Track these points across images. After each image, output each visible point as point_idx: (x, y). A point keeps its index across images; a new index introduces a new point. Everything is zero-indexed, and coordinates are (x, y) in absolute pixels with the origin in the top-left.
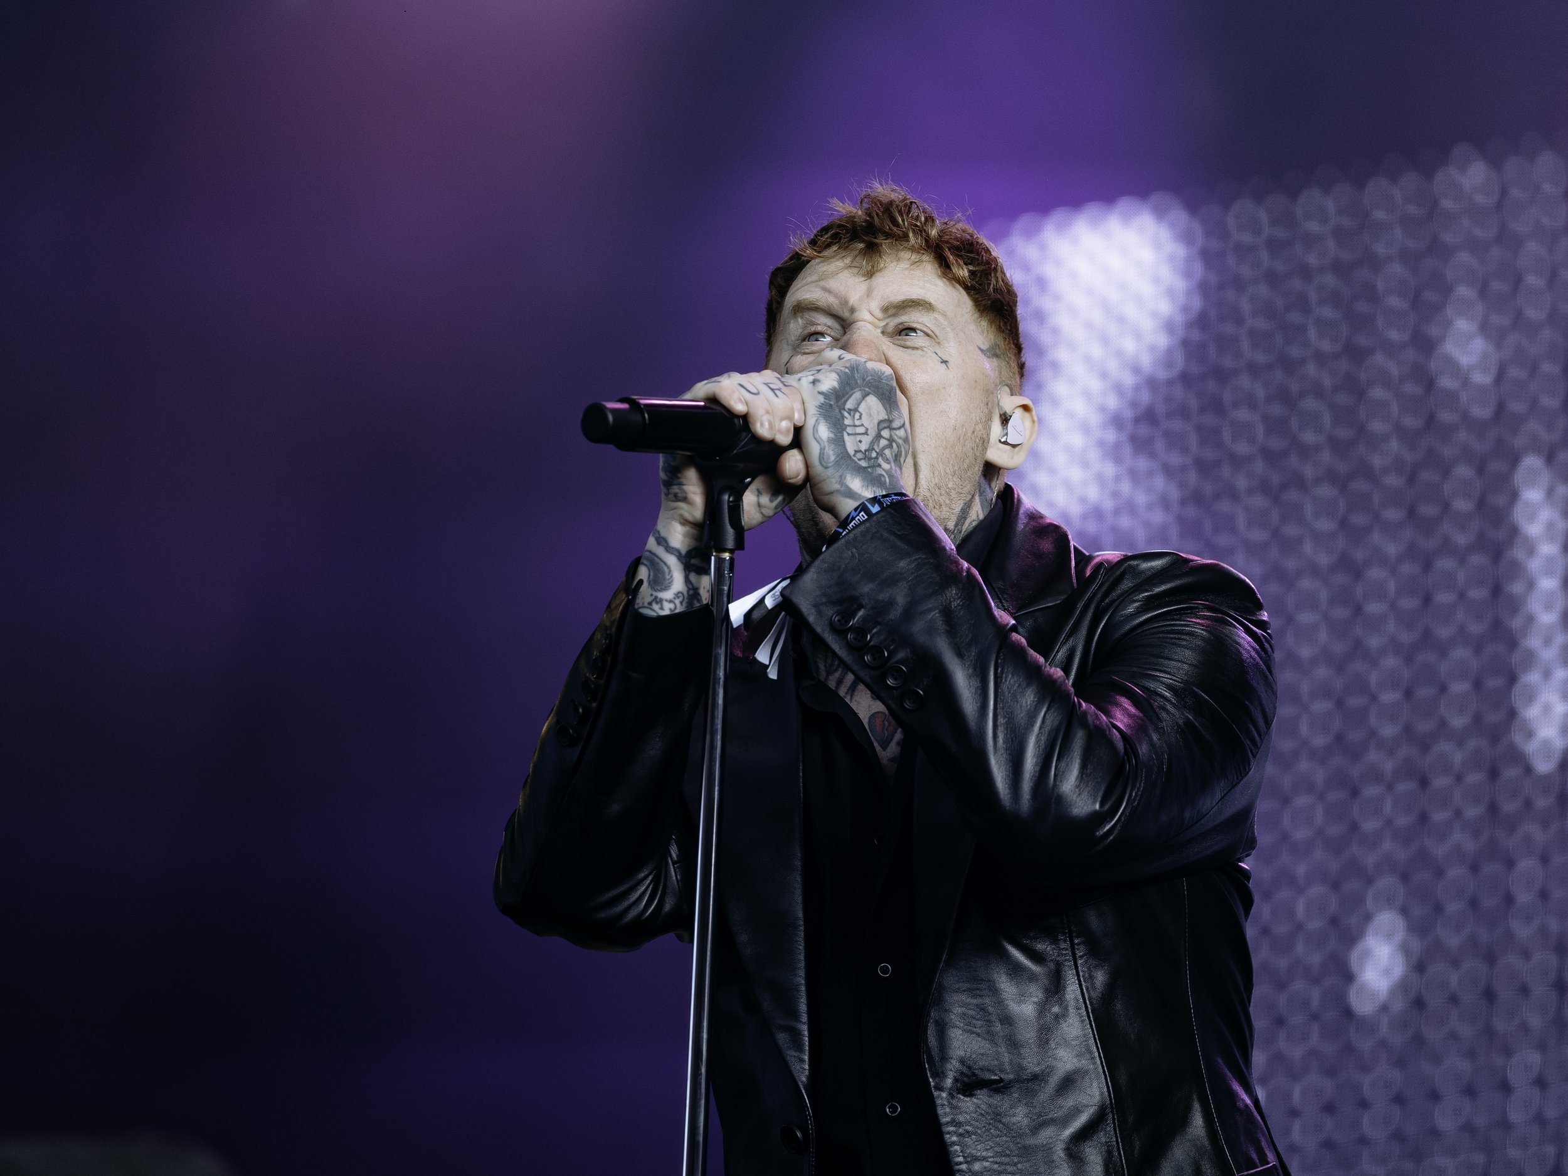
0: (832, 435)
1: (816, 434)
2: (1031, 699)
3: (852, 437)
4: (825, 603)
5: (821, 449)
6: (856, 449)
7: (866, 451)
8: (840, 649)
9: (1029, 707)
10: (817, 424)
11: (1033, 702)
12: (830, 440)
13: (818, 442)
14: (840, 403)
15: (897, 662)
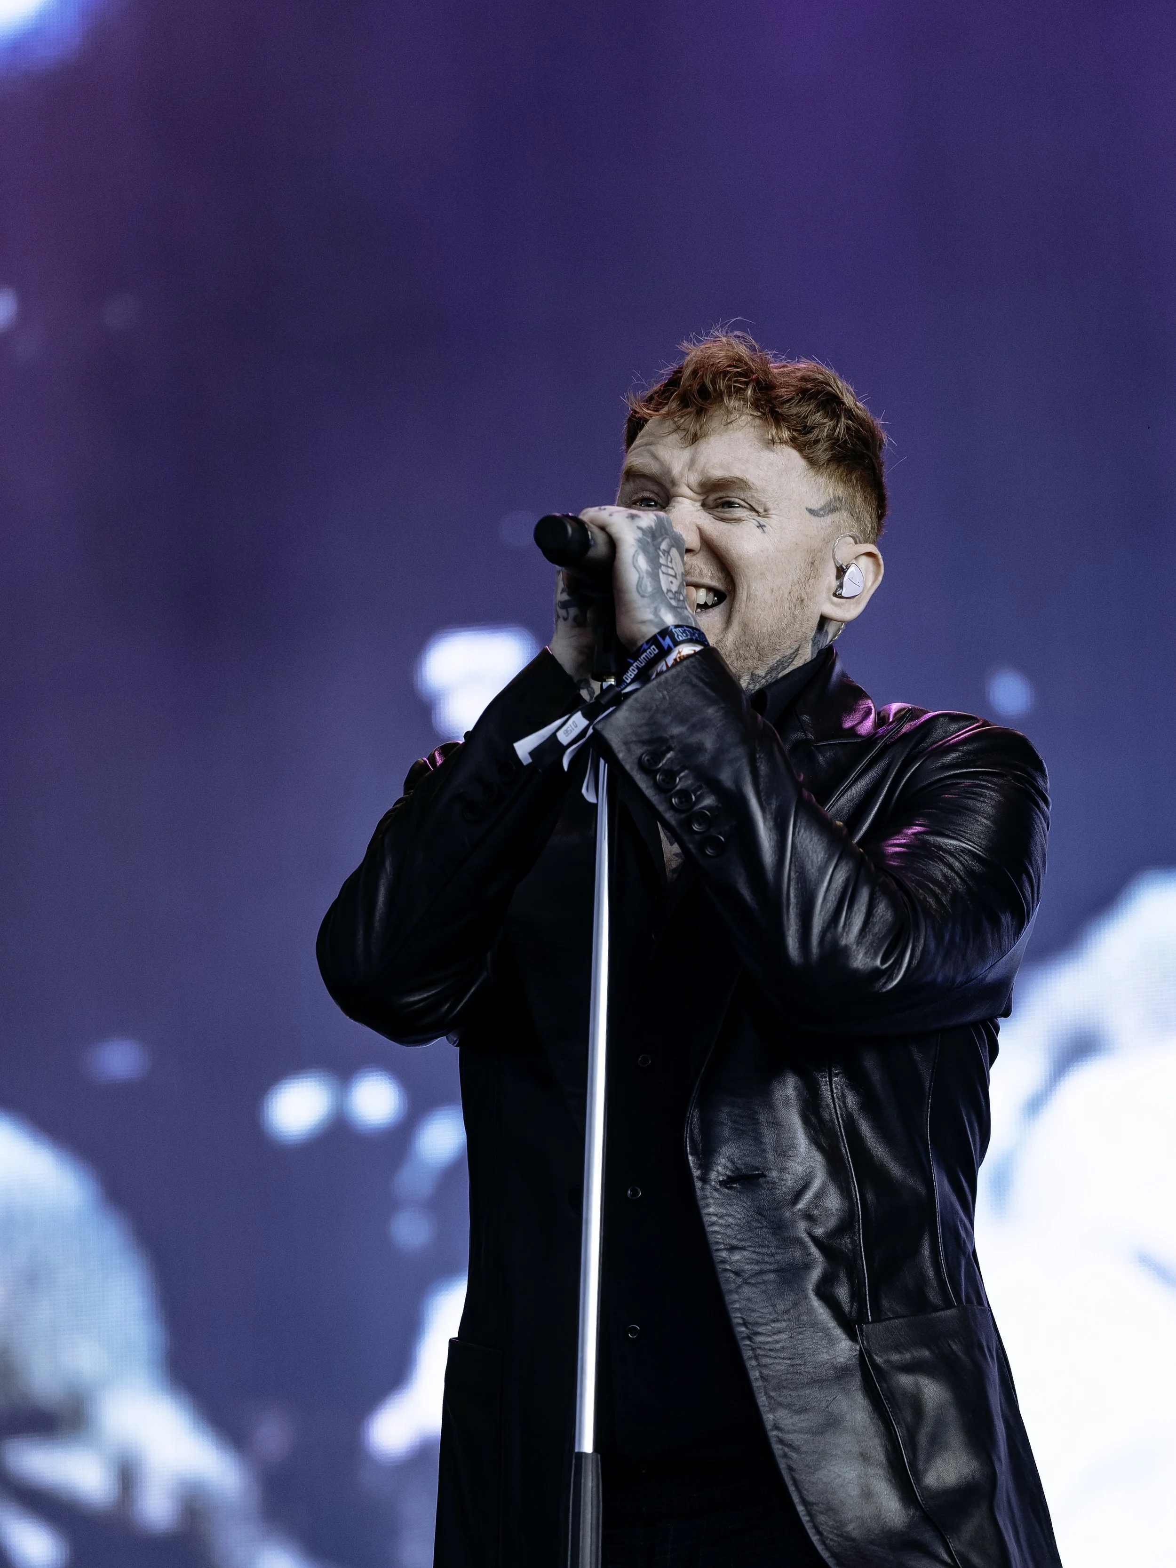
0: (650, 569)
1: (635, 562)
2: (822, 855)
3: (665, 576)
4: (635, 742)
5: (639, 578)
6: (669, 588)
7: (676, 592)
8: (647, 788)
9: (819, 863)
10: (636, 555)
11: (824, 858)
12: (647, 572)
13: (638, 571)
14: (655, 543)
15: (704, 808)
